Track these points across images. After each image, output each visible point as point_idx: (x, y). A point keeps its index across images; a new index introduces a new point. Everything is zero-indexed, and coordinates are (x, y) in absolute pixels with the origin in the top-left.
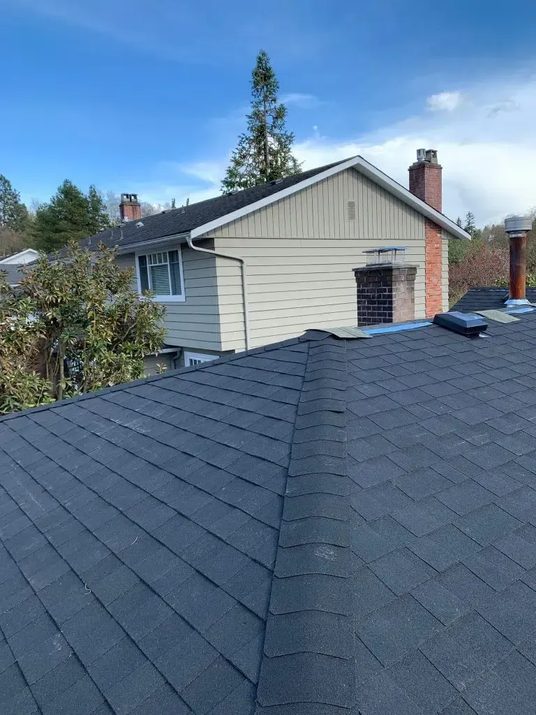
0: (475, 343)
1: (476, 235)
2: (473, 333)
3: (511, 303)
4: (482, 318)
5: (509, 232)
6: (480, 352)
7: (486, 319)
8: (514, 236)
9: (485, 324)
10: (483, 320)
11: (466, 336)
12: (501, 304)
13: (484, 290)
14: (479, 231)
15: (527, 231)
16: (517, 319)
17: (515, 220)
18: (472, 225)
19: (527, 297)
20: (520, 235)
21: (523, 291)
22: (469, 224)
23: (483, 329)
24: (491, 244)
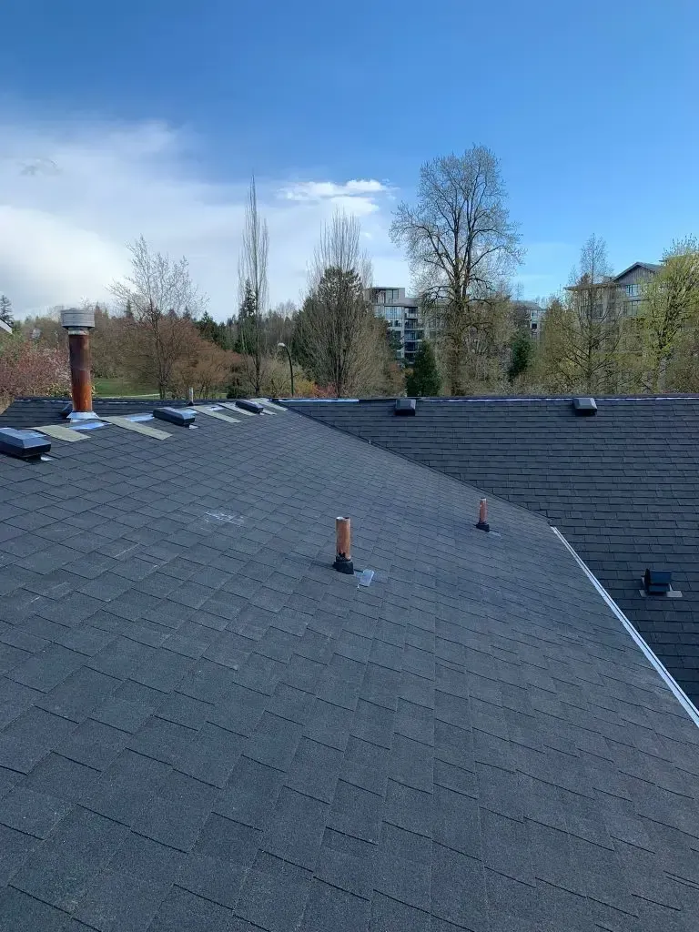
0: (37, 468)
1: (16, 326)
2: (34, 455)
3: (75, 417)
4: (42, 436)
5: (67, 327)
6: (45, 479)
7: (48, 437)
8: (73, 332)
9: (45, 443)
10: (44, 438)
11: (24, 459)
12: (62, 418)
13: (35, 400)
14: (19, 322)
15: (89, 328)
16: (84, 437)
17: (74, 312)
18: (9, 314)
19: (95, 410)
20: (81, 333)
21: (89, 402)
22: (4, 311)
23: (44, 450)
24: (37, 341)
